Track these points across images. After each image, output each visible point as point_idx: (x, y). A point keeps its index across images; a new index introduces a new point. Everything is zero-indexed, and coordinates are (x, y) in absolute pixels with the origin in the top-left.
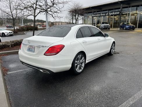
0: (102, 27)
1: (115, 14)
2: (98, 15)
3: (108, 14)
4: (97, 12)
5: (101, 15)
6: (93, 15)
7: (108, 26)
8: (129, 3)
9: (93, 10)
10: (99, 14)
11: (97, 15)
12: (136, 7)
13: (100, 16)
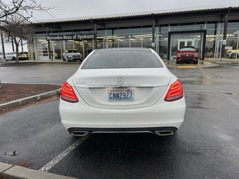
0: (70, 58)
1: (88, 37)
2: (58, 38)
3: (77, 37)
4: (54, 32)
5: (65, 37)
6: (49, 38)
7: (78, 56)
8: (104, 24)
9: (47, 29)
10: (59, 36)
11: (56, 38)
12: (111, 30)
13: (63, 39)
